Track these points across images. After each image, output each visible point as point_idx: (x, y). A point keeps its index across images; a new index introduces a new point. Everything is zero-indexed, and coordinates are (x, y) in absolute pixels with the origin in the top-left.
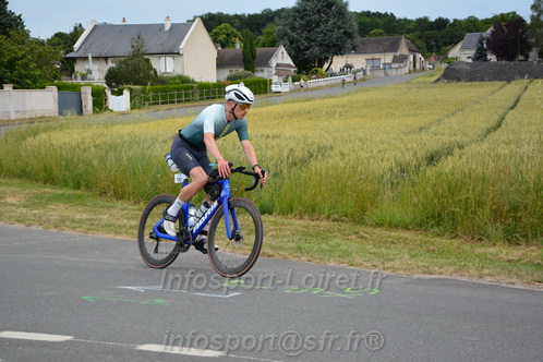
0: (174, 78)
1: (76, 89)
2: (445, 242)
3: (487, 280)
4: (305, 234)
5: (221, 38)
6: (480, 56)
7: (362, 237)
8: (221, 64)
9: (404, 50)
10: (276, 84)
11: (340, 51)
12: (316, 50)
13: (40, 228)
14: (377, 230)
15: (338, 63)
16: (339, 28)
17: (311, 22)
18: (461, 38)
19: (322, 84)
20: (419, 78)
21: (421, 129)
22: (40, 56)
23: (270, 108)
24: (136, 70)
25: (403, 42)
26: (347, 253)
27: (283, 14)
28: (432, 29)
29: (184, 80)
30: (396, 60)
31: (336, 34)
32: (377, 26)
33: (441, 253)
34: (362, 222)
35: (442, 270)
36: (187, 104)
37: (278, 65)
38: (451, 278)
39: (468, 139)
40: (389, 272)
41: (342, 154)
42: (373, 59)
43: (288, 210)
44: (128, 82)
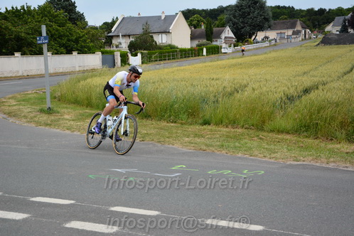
0: (166, 46)
1: (112, 53)
2: (310, 141)
3: (331, 165)
4: (228, 137)
5: (195, 23)
6: (344, 30)
7: (261, 139)
8: (193, 37)
9: (299, 27)
10: (224, 48)
11: (261, 29)
12: (248, 29)
13: (79, 133)
14: (270, 134)
15: (260, 35)
16: (261, 16)
17: (245, 12)
18: (333, 19)
19: (250, 48)
20: (308, 43)
21: (304, 73)
22: (93, 35)
23: (219, 62)
24: (145, 42)
25: (299, 22)
26: (250, 149)
27: (229, 8)
28: (316, 15)
29: (172, 47)
30: (294, 33)
31: (259, 19)
32: (284, 14)
33: (307, 148)
34: (262, 129)
35: (305, 159)
36: (174, 61)
37: (225, 38)
38: (310, 164)
39: (331, 79)
40: (273, 160)
41: (253, 89)
42: (281, 33)
43: (219, 123)
44: (140, 49)
